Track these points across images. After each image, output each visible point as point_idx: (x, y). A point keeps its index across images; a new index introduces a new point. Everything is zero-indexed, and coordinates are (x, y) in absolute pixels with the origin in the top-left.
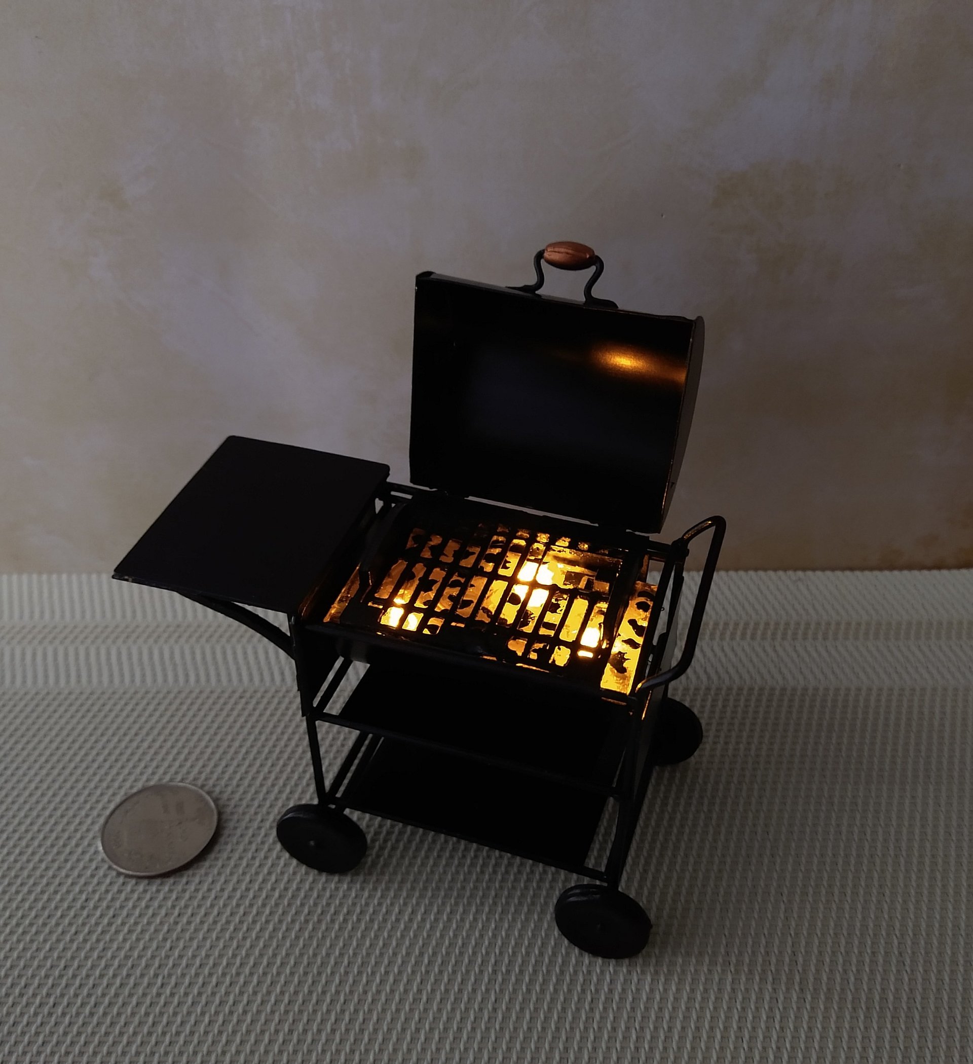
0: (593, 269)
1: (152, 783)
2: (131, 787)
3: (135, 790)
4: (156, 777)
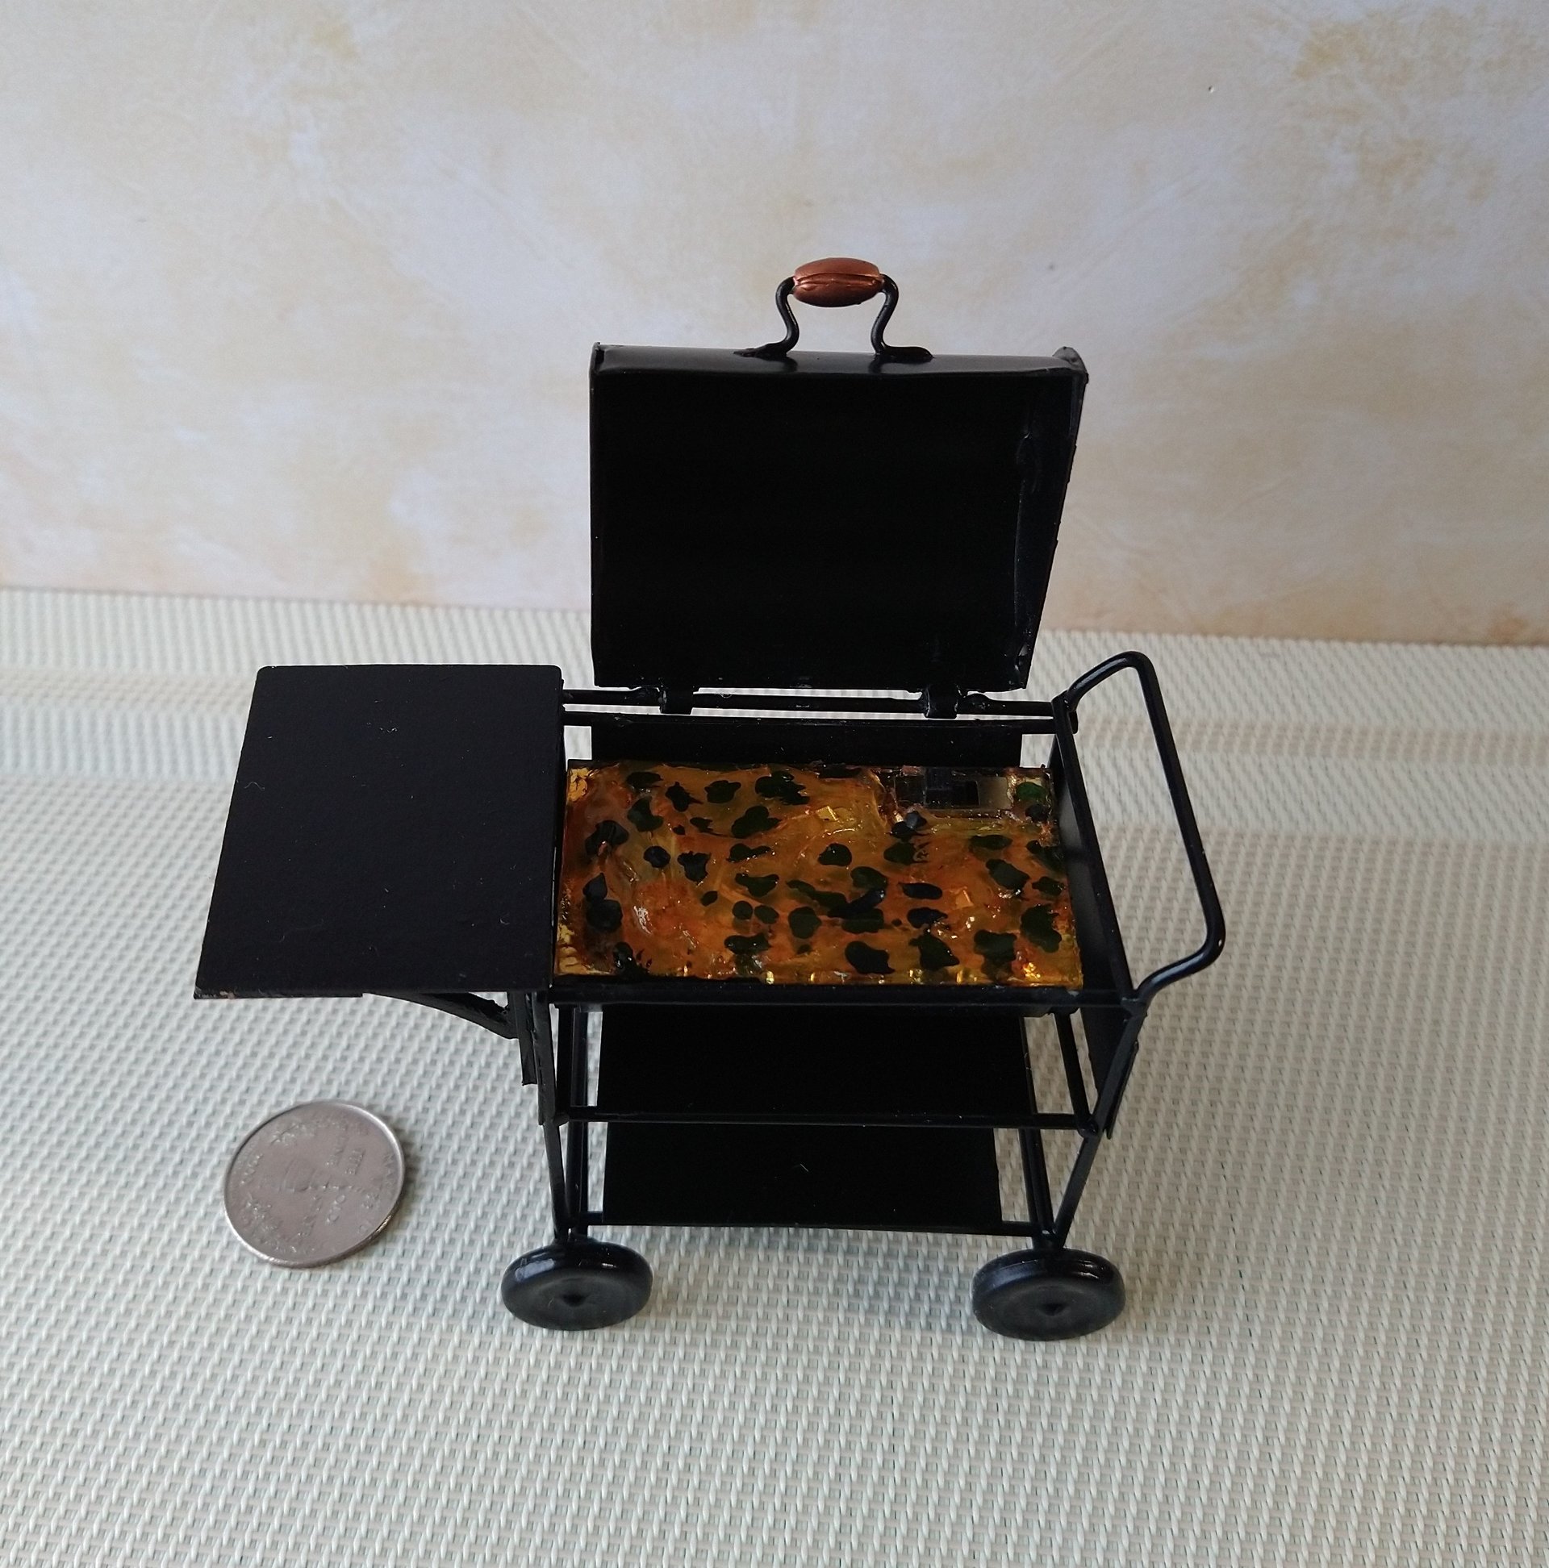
0: (881, 297)
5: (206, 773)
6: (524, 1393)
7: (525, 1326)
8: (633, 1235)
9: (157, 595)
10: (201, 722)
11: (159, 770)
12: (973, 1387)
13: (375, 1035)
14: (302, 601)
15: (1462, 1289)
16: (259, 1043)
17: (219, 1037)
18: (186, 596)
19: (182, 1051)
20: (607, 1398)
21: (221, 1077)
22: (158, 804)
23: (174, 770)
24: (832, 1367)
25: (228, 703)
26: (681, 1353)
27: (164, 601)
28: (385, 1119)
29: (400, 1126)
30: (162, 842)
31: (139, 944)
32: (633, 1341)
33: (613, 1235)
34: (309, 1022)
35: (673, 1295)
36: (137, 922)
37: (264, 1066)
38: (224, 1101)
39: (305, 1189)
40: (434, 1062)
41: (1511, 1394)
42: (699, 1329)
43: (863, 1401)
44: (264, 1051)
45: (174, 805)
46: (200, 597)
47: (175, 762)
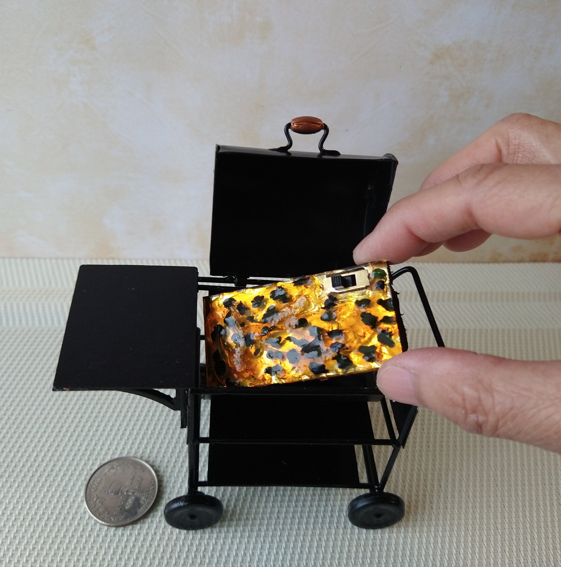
0: (322, 132)
1: (116, 456)
2: (104, 459)
3: (106, 461)
4: (118, 452)
5: (34, 324)
6: (179, 557)
7: (177, 530)
8: (217, 490)
9: (10, 258)
10: (30, 305)
11: (14, 324)
12: (351, 537)
13: (109, 421)
14: (68, 259)
15: (516, 485)
16: (62, 427)
17: (45, 426)
18: (22, 258)
19: (30, 432)
20: (212, 555)
21: (46, 441)
22: (15, 337)
23: (21, 323)
24: (297, 535)
25: (41, 297)
26: (239, 535)
27: (13, 261)
28: (147, 462)
29: (154, 464)
30: (17, 351)
31: (10, 391)
32: (220, 532)
33: (209, 491)
34: (81, 417)
35: (234, 512)
36: (8, 383)
37: (64, 436)
38: (48, 451)
39: (118, 493)
40: (133, 429)
41: (538, 521)
42: (245, 525)
43: (310, 547)
44: (64, 430)
45: (21, 337)
46: (28, 258)
47: (20, 320)
